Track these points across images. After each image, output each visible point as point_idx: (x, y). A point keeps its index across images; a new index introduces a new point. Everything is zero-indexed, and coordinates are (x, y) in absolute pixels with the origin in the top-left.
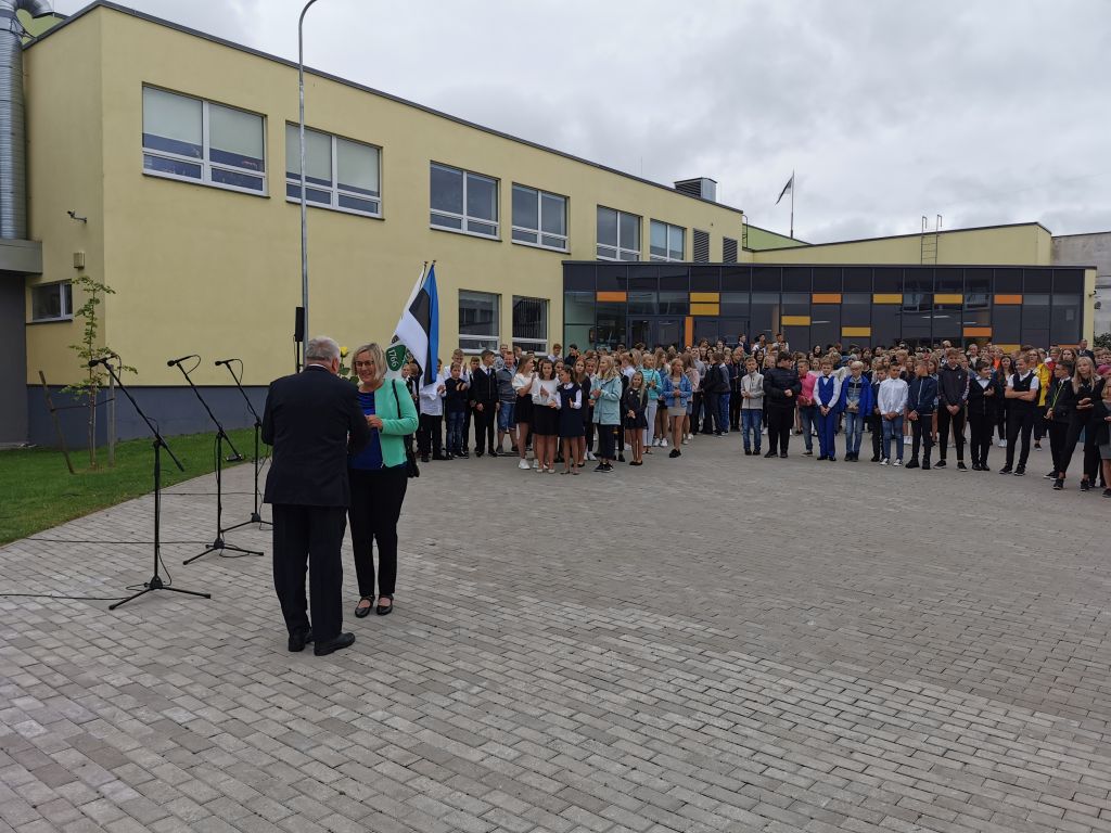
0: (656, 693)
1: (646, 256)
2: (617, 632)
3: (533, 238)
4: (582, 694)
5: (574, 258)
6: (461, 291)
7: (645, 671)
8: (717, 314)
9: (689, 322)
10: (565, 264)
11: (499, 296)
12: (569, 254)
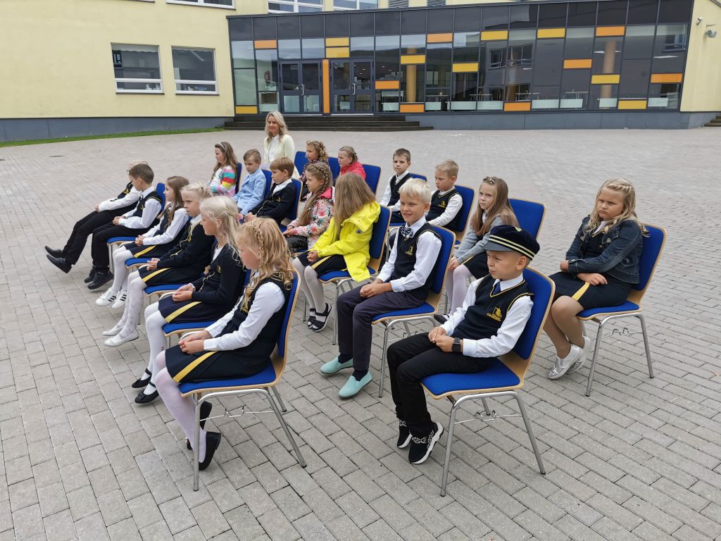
1: (328, 8)
5: (239, 13)
6: (112, 44)
8: (348, 56)
9: (326, 63)
10: (229, 18)
11: (157, 46)
12: (235, 10)
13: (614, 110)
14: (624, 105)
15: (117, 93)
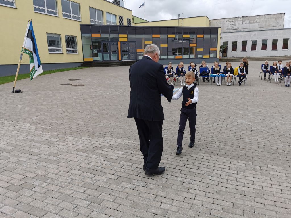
0: (117, 174)
1: (105, 23)
2: (102, 148)
3: (70, 16)
4: (89, 179)
5: (83, 23)
6: (47, 33)
7: (113, 164)
8: (127, 41)
9: (119, 43)
10: (82, 26)
11: (60, 35)
12: (82, 22)
13: (202, 58)
14: (205, 57)
15: (49, 53)
